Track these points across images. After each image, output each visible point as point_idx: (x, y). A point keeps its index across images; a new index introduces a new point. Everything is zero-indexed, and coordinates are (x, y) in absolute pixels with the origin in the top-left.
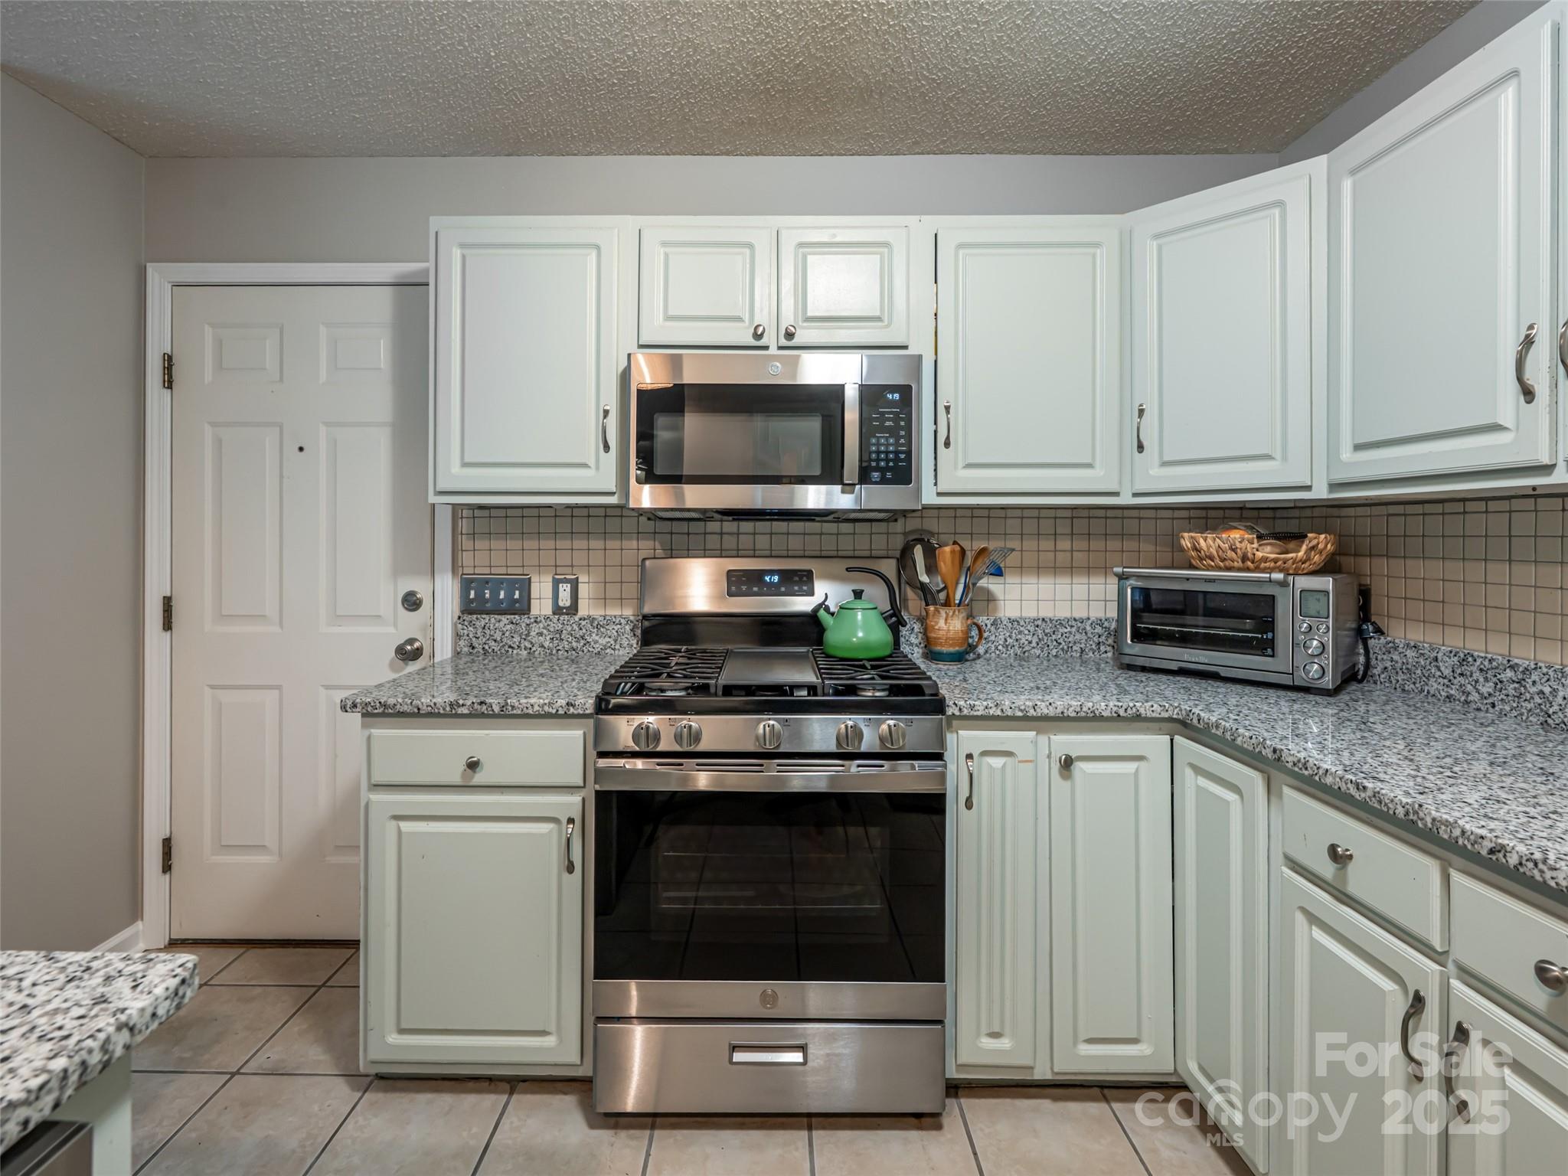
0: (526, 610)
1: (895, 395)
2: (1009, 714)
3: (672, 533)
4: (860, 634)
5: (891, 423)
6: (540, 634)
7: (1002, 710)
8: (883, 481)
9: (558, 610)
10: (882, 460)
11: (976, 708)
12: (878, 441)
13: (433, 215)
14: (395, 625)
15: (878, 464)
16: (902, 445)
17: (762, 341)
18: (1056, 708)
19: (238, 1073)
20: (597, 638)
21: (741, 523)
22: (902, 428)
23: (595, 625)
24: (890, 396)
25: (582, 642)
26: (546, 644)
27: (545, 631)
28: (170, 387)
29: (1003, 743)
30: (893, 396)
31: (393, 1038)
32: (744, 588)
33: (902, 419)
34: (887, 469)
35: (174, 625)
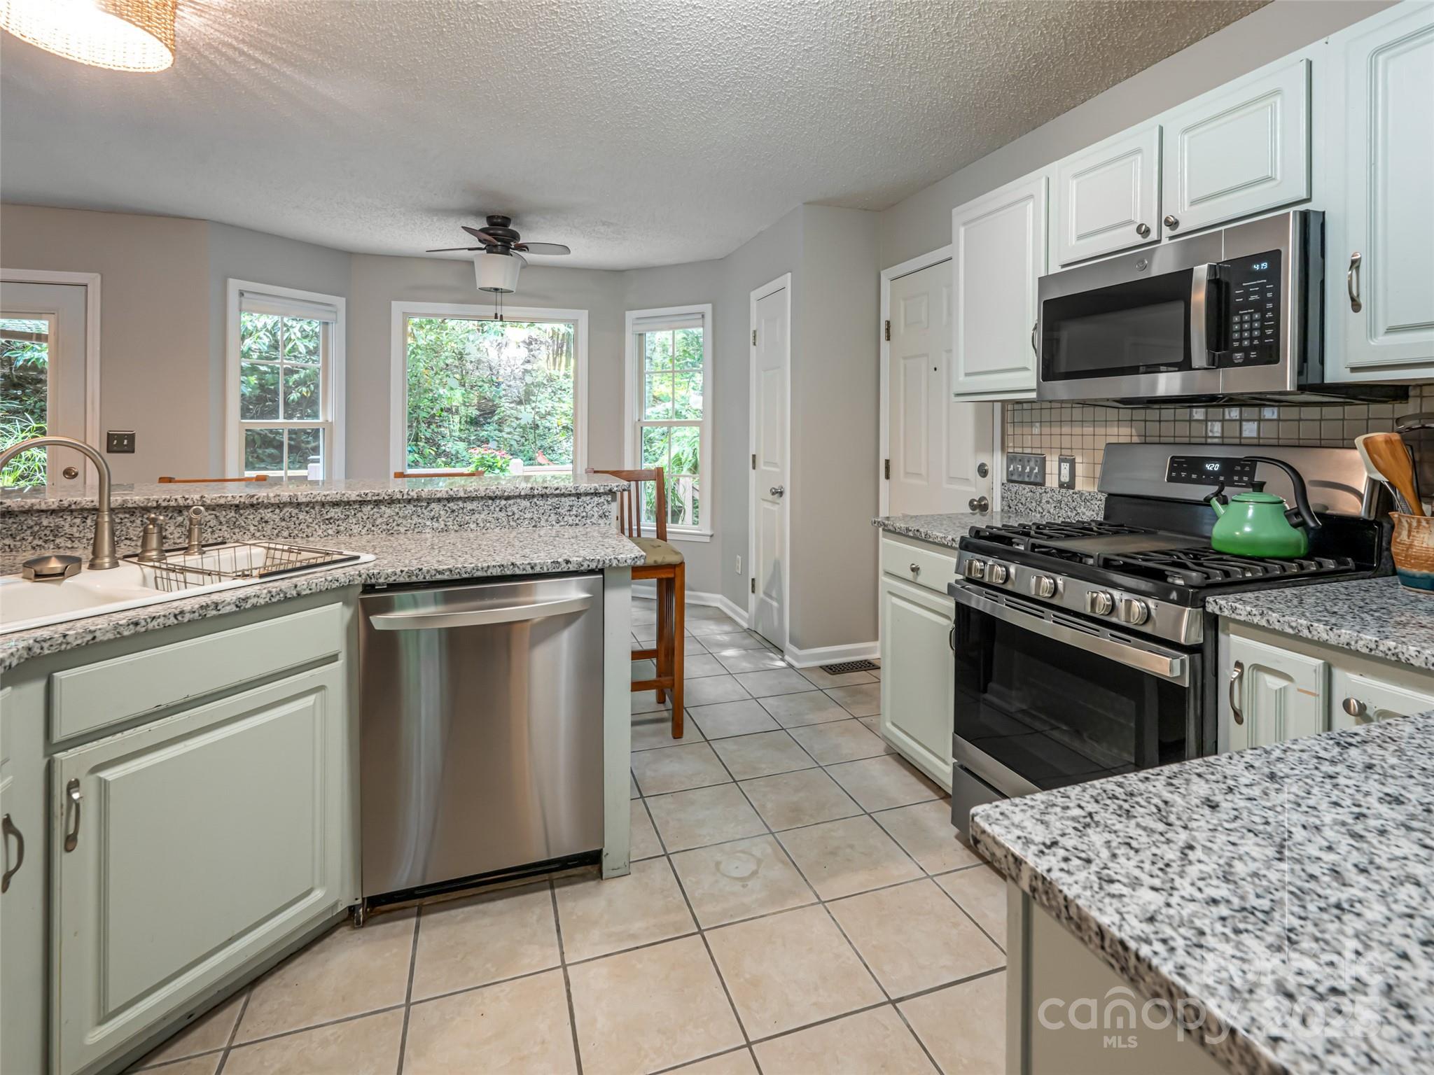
0: (1042, 484)
1: (1263, 265)
2: (1277, 628)
3: (1145, 421)
4: (1247, 529)
5: (1256, 297)
6: (1048, 502)
7: (1268, 621)
8: (1247, 362)
9: (1061, 485)
10: (1246, 339)
11: (1238, 611)
12: (1241, 318)
13: (955, 207)
14: (976, 487)
15: (1241, 344)
16: (1270, 319)
17: (1150, 236)
18: (1339, 636)
19: (857, 718)
20: (1084, 510)
21: (1210, 410)
22: (1270, 300)
23: (1083, 499)
24: (1256, 267)
25: (1075, 512)
26: (1052, 511)
27: (1051, 500)
28: (889, 339)
29: (1278, 662)
30: (1260, 267)
31: (889, 725)
32: (1183, 474)
33: (1270, 290)
34: (1253, 348)
35: (891, 476)
